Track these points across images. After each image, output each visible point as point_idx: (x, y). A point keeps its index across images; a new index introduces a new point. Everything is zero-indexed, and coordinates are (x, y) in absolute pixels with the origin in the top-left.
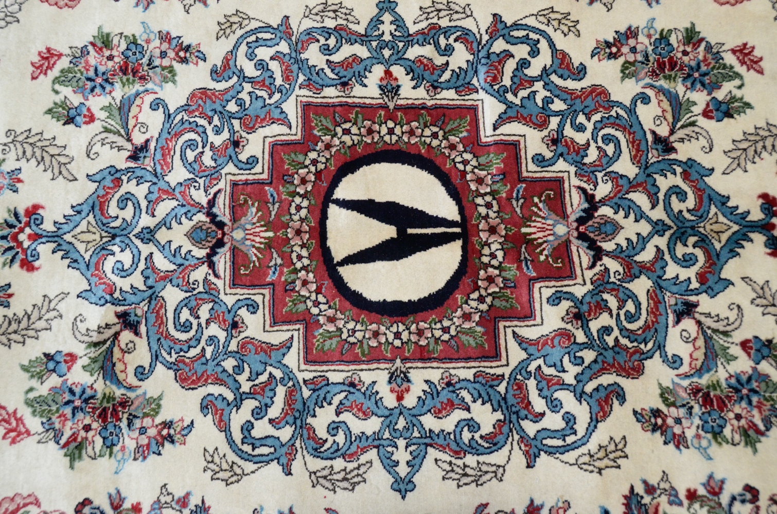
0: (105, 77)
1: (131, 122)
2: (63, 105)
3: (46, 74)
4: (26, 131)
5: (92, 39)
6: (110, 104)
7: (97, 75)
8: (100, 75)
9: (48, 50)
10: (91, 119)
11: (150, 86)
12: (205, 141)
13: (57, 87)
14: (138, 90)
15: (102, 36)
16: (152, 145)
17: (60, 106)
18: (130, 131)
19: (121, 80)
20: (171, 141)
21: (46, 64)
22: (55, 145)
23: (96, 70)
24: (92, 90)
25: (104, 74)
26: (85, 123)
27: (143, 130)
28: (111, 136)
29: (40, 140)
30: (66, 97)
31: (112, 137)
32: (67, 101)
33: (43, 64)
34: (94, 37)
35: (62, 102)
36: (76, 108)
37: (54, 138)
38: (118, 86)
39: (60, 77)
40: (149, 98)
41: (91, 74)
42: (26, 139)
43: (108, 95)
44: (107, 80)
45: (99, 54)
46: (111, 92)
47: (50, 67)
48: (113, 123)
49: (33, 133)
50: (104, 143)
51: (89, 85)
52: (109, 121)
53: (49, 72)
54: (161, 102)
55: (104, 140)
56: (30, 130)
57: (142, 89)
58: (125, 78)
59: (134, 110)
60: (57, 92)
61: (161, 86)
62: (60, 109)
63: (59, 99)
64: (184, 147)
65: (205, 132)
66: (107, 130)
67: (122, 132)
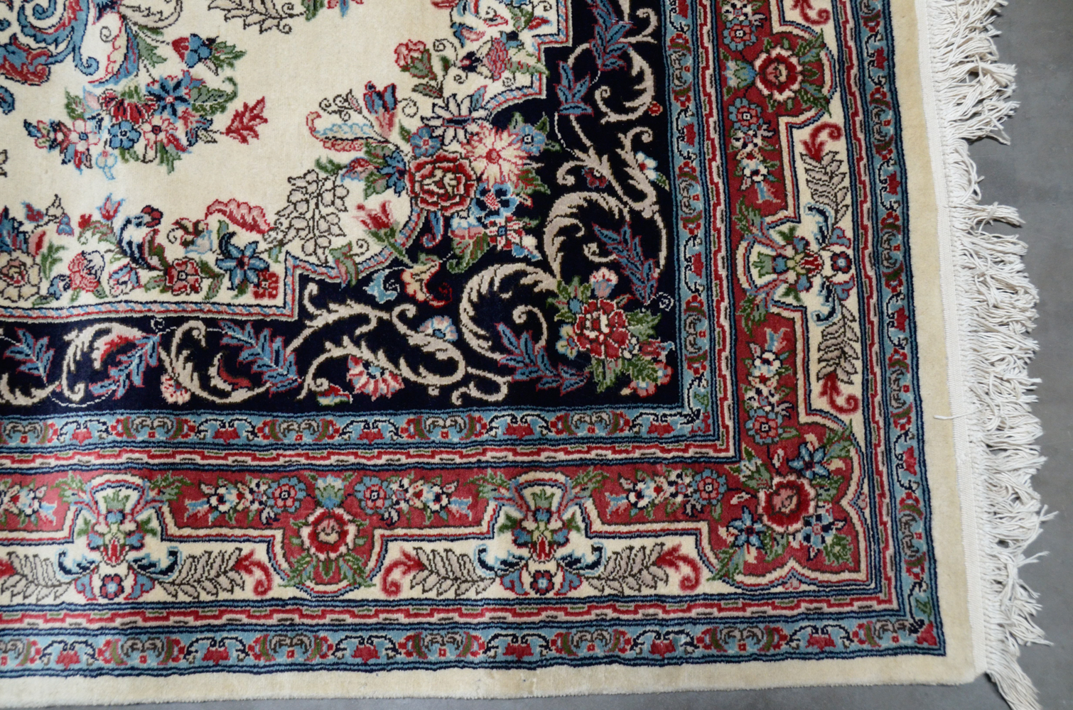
0: (162, 103)
1: (122, 41)
2: (218, 65)
3: (246, 106)
4: (266, 30)
5: (183, 155)
6: (154, 66)
7: (172, 105)
8: (169, 106)
9: (244, 140)
10: (178, 45)
11: (99, 91)
12: (22, 17)
13: (228, 88)
14: (116, 83)
15: (168, 160)
16: (93, 12)
17: (223, 61)
18: (123, 29)
19: (139, 98)
20: (70, 18)
21: (245, 120)
22: (224, 10)
23: (174, 112)
24: (178, 85)
25: (164, 108)
26: (186, 39)
27: (105, 32)
28: (151, 24)
29: (247, 16)
30: (217, 74)
31: (150, 22)
32: (213, 68)
33: (250, 121)
34: (179, 158)
35: (222, 66)
36: (200, 60)
37: (226, 19)
38: (143, 91)
39: (226, 101)
40: (101, 74)
41: (181, 108)
42: (264, 21)
43: (157, 78)
44: (159, 98)
45: (172, 135)
46: (154, 81)
47: (239, 116)
48: (149, 40)
49: (257, 27)
50: (159, 16)
51: (183, 92)
52: (154, 44)
53: (241, 109)
54: (84, 70)
55: (160, 20)
56: (261, 31)
57: (110, 86)
58: (135, 100)
59: (119, 57)
60: (231, 80)
61: (84, 90)
62: (222, 57)
63: (227, 72)
64: (51, 9)
65: (23, 27)
66: (156, 31)
67: (135, 28)
